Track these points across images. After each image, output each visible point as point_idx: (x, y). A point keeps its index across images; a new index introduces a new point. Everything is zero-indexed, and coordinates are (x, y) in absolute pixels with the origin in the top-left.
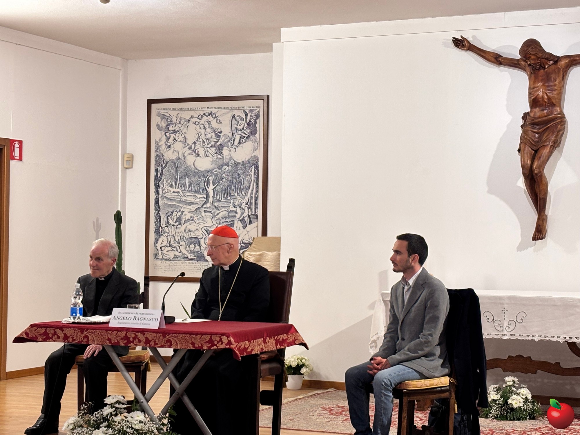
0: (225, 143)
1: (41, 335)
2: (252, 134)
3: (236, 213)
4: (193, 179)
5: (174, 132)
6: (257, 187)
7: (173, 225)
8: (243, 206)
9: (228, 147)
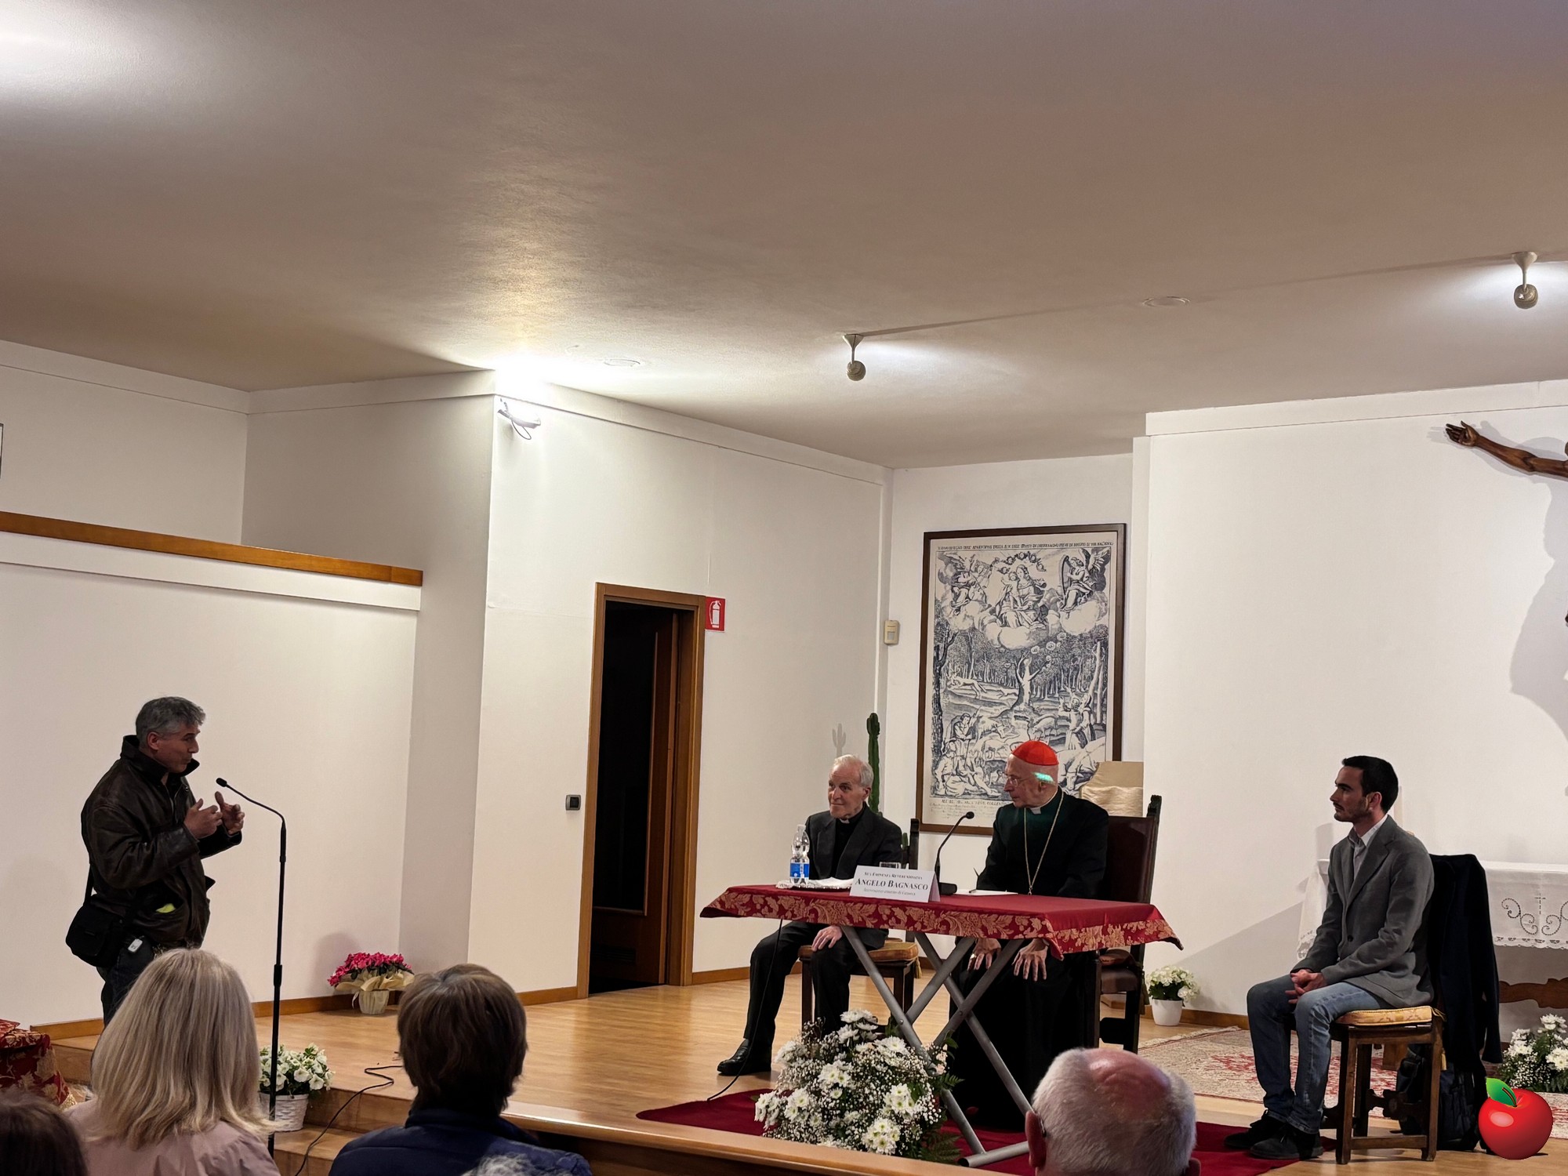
0: (1052, 604)
1: (743, 905)
2: (1096, 589)
3: (1069, 720)
4: (997, 663)
5: (966, 586)
6: (1105, 678)
7: (963, 740)
8: (1081, 709)
9: (1057, 611)
